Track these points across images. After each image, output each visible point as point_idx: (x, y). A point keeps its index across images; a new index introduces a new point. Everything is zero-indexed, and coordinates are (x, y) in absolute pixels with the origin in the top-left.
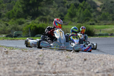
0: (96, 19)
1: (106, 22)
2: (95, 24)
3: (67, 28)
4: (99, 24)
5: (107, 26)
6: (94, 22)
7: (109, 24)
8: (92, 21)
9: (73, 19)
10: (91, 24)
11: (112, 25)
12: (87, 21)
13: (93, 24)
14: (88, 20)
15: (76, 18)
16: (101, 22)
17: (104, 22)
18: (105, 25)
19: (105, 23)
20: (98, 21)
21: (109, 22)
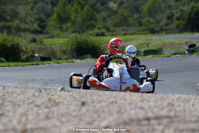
0: (106, 24)
1: (127, 30)
2: (106, 34)
3: (52, 43)
4: (114, 33)
5: (127, 37)
6: (104, 31)
7: (133, 34)
8: (99, 29)
9: (64, 26)
10: (97, 35)
11: (138, 34)
12: (90, 28)
13: (103, 35)
14: (92, 27)
15: (69, 24)
16: (118, 29)
17: (123, 30)
18: (125, 35)
19: (124, 32)
20: (112, 29)
21: (133, 29)
